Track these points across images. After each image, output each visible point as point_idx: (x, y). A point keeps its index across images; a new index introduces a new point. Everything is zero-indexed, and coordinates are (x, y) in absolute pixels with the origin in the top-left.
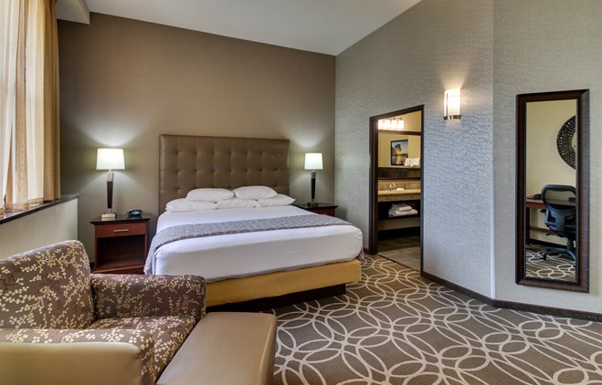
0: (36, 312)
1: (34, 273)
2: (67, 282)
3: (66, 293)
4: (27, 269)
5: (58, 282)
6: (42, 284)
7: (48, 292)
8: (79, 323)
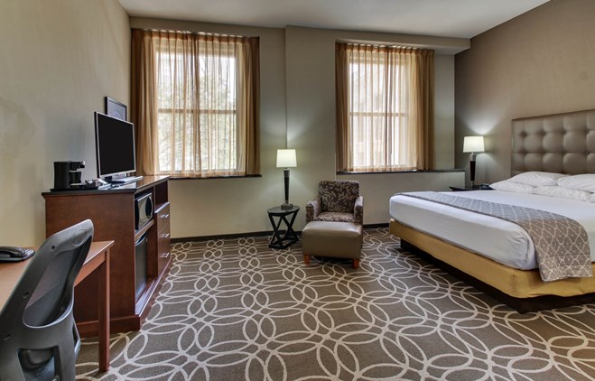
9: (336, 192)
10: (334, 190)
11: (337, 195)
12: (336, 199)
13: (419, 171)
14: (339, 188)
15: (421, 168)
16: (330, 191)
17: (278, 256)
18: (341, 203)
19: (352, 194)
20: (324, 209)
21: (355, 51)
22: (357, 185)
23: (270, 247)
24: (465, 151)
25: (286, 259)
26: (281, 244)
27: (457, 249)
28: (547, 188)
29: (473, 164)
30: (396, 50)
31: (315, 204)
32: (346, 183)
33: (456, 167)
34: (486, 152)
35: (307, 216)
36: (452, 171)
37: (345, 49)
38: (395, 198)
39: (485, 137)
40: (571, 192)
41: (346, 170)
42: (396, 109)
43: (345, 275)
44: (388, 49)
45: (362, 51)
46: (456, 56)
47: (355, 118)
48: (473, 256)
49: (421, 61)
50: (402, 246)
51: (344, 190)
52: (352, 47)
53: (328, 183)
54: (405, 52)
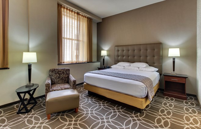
0: (55, 77)
1: (57, 71)
2: (62, 74)
3: (61, 76)
4: (56, 70)
5: (60, 74)
6: (57, 73)
7: (58, 75)
8: (63, 82)
9: (59, 74)
10: (58, 73)
11: (60, 75)
12: (59, 78)
13: (88, 62)
14: (61, 71)
15: (89, 61)
16: (56, 74)
17: (26, 119)
18: (62, 79)
19: (67, 74)
20: (53, 83)
21: (65, 10)
22: (69, 70)
23: (18, 113)
24: (101, 55)
25: (33, 119)
26: (26, 109)
27: (118, 93)
28: (128, 67)
29: (104, 59)
30: (81, 15)
31: (50, 82)
32: (64, 69)
33: (97, 61)
34: (107, 56)
35: (46, 89)
36: (96, 62)
37: (61, 8)
38: (86, 74)
39: (107, 51)
40: (134, 68)
41: (61, 63)
42: (81, 39)
43: (74, 119)
44: (78, 14)
45: (68, 11)
46: (97, 23)
47: (65, 40)
48: (125, 95)
49: (89, 22)
50: (88, 94)
51: (63, 73)
52: (64, 8)
53: (54, 69)
54: (84, 17)
